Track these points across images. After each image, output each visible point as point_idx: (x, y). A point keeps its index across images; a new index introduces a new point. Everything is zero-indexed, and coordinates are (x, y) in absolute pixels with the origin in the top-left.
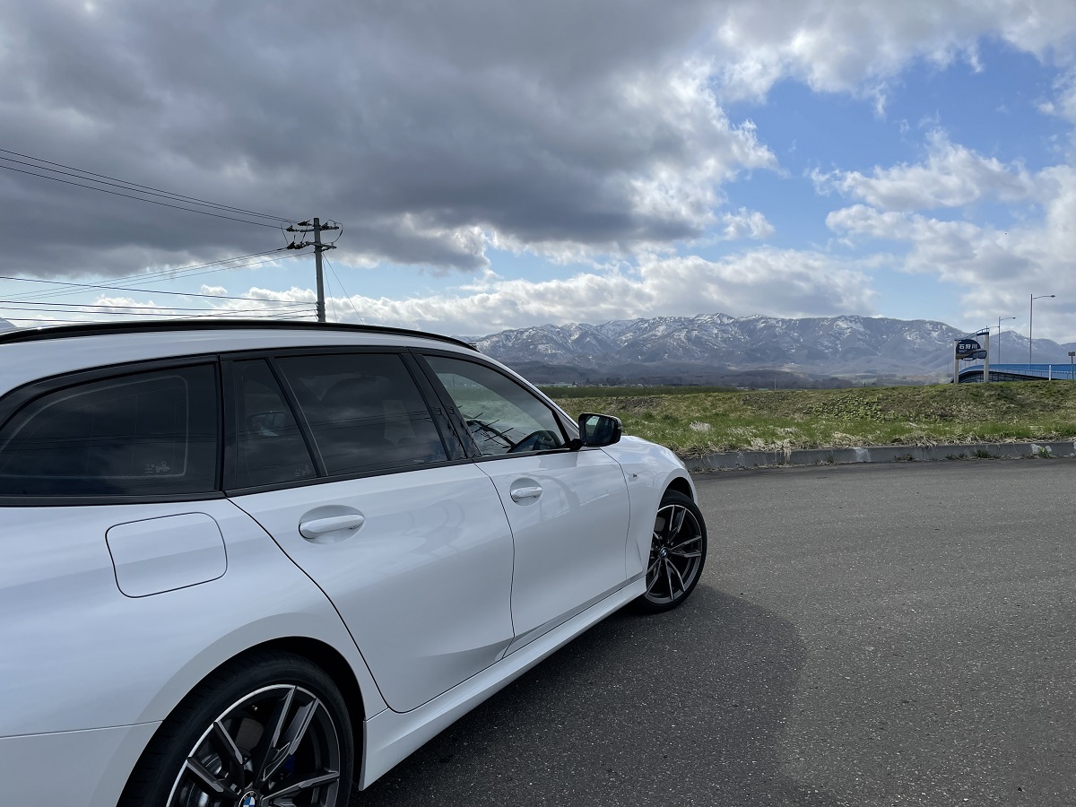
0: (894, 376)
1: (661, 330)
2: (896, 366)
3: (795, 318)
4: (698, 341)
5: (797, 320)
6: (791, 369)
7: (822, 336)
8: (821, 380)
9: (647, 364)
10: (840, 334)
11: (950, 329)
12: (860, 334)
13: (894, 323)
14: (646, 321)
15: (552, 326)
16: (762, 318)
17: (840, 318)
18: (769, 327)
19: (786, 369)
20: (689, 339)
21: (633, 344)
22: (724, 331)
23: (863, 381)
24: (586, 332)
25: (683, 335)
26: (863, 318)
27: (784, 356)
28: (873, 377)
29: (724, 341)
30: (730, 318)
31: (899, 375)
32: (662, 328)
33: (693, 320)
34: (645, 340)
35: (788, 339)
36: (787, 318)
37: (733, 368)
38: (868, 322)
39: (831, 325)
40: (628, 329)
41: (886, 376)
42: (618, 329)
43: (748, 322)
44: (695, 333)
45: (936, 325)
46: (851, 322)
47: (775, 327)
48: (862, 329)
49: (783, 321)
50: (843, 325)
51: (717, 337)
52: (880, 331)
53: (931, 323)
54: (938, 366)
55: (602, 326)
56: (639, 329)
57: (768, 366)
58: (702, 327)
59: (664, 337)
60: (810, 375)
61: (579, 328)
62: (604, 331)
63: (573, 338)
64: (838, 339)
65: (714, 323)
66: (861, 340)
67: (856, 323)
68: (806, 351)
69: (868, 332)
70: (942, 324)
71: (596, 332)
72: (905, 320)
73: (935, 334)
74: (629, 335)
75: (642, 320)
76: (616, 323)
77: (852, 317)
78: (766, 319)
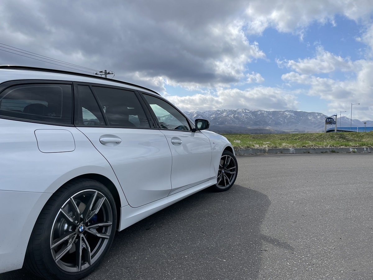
0: (305, 131)
1: (224, 114)
2: (305, 128)
3: (271, 111)
4: (237, 118)
5: (272, 111)
6: (269, 128)
7: (280, 117)
8: (279, 132)
9: (220, 126)
10: (286, 116)
11: (324, 115)
12: (293, 117)
13: (305, 112)
14: (220, 111)
15: (187, 112)
16: (259, 111)
17: (286, 111)
18: (262, 114)
19: (267, 128)
20: (234, 117)
21: (215, 119)
22: (246, 115)
23: (294, 133)
24: (199, 114)
25: (232, 116)
26: (294, 111)
27: (267, 124)
28: (298, 131)
29: (246, 118)
30: (248, 110)
31: (306, 131)
32: (225, 113)
33: (236, 111)
34: (219, 117)
35: (268, 118)
36: (268, 111)
37: (249, 128)
38: (296, 113)
39: (283, 113)
40: (213, 113)
41: (302, 131)
42: (210, 113)
43: (255, 112)
44: (236, 115)
45: (319, 114)
46: (290, 112)
47: (264, 114)
48: (294, 115)
49: (267, 111)
50: (287, 113)
51: (244, 117)
52: (300, 116)
53: (317, 113)
54: (320, 128)
55: (204, 112)
56: (217, 114)
57: (261, 127)
58: (239, 113)
59: (226, 116)
60: (276, 131)
61: (197, 113)
62: (205, 114)
63: (194, 116)
64: (285, 118)
65: (243, 112)
66: (293, 118)
67: (292, 113)
68: (274, 122)
69: (296, 116)
70: (321, 114)
71: (202, 114)
72: (308, 112)
73: (319, 117)
74: (214, 116)
75: (218, 111)
76: (209, 112)
77: (290, 111)
78: (261, 111)
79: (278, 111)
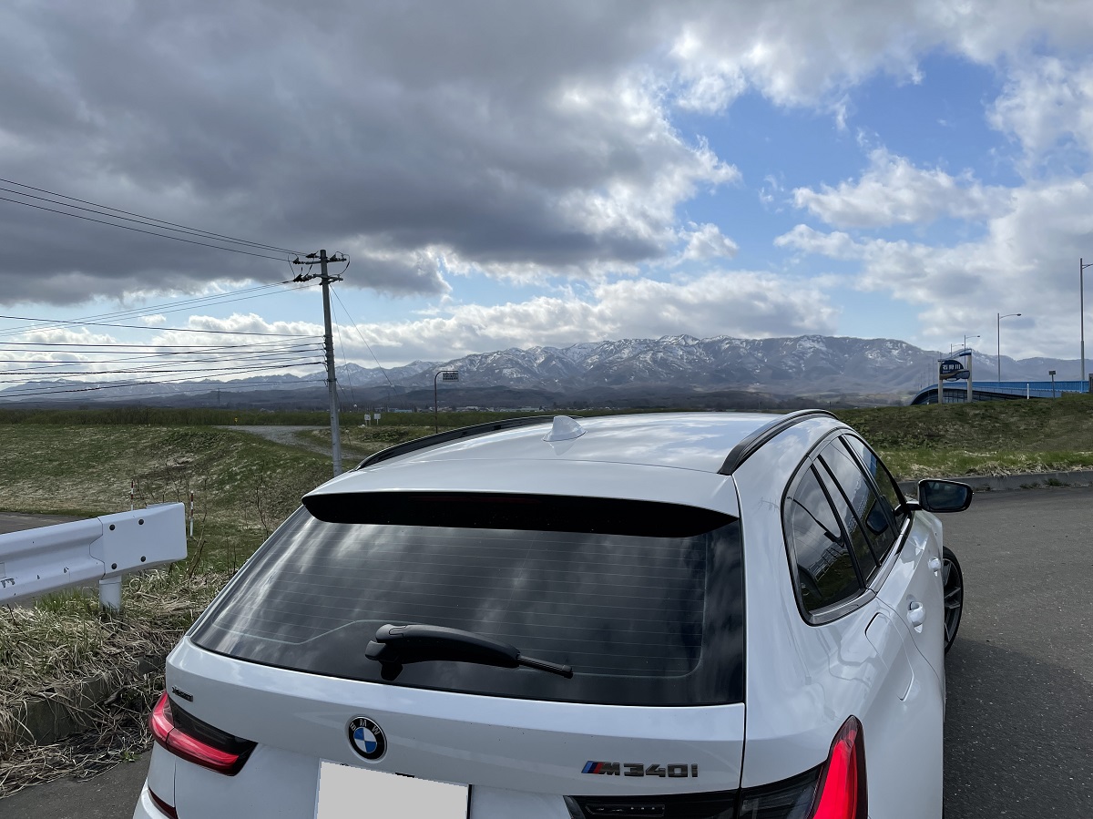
0: (858, 395)
1: (626, 353)
2: (859, 385)
3: (758, 339)
4: (663, 363)
5: (761, 340)
6: (756, 389)
7: (785, 356)
8: (786, 400)
9: (615, 387)
10: (803, 353)
11: (910, 347)
12: (823, 353)
13: (856, 341)
14: (612, 344)
15: (517, 350)
16: (726, 339)
17: (802, 337)
18: (734, 348)
19: (751, 389)
20: (654, 361)
21: (599, 367)
22: (689, 353)
24: (552, 355)
25: (648, 357)
26: (825, 338)
27: (749, 377)
28: (837, 396)
29: (690, 363)
30: (694, 339)
31: (863, 394)
32: (626, 351)
33: (658, 342)
34: (611, 362)
35: (753, 360)
36: (751, 338)
37: (699, 390)
38: (831, 342)
39: (794, 345)
40: (593, 352)
41: (850, 395)
42: (584, 352)
43: (713, 343)
44: (661, 355)
45: (896, 343)
46: (813, 341)
47: (740, 348)
48: (824, 349)
49: (747, 341)
50: (808, 344)
51: (682, 358)
52: (842, 350)
53: (891, 341)
54: (899, 384)
55: (567, 349)
56: (605, 351)
57: (734, 387)
58: (667, 349)
59: (629, 359)
60: (776, 396)
61: (545, 350)
62: (570, 354)
63: (538, 361)
64: (801, 358)
65: (679, 344)
66: (823, 359)
67: (818, 342)
68: (770, 372)
69: (831, 351)
70: (902, 342)
71: (562, 356)
72: (866, 338)
73: (895, 352)
74: (595, 358)
75: (608, 343)
76: (581, 346)
77: (814, 336)
78: (730, 340)
79: (778, 339)
